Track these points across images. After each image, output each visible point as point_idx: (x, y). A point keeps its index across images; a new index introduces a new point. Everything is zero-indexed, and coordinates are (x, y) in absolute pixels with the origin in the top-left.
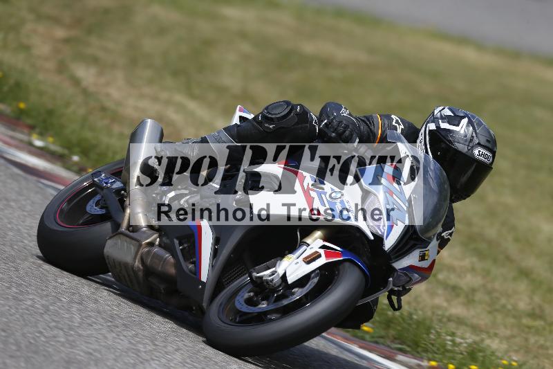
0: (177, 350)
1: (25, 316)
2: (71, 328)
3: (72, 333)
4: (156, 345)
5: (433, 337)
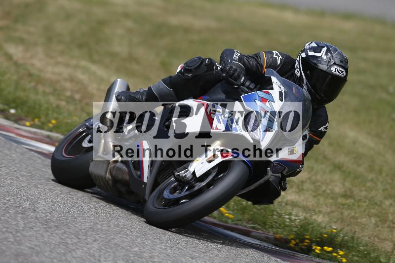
0: (94, 241)
2: (17, 231)
3: (18, 234)
4: (80, 239)
5: (276, 217)
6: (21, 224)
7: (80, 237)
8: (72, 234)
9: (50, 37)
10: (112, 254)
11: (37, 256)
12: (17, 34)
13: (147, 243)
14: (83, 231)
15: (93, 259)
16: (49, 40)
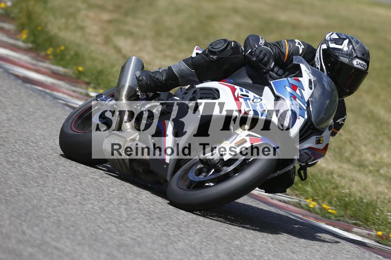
0: (196, 233)
1: (88, 216)
2: (120, 222)
3: (121, 225)
4: (181, 231)
5: (378, 214)
6: (124, 214)
7: (182, 229)
8: (174, 225)
9: (159, 32)
10: (213, 247)
11: (139, 247)
12: (127, 28)
13: (249, 237)
14: (185, 223)
15: (194, 252)
16: (158, 34)
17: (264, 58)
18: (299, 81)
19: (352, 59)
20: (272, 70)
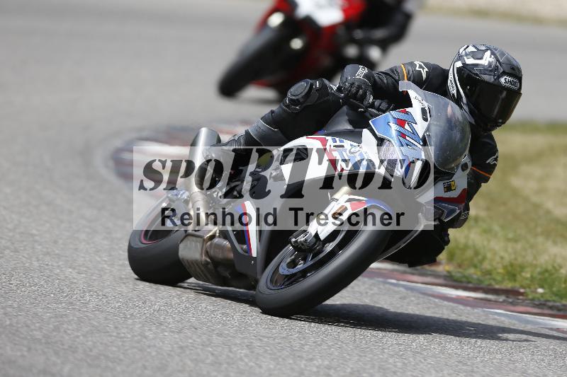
17: (358, 91)
18: (407, 113)
19: (499, 77)
20: (372, 106)
